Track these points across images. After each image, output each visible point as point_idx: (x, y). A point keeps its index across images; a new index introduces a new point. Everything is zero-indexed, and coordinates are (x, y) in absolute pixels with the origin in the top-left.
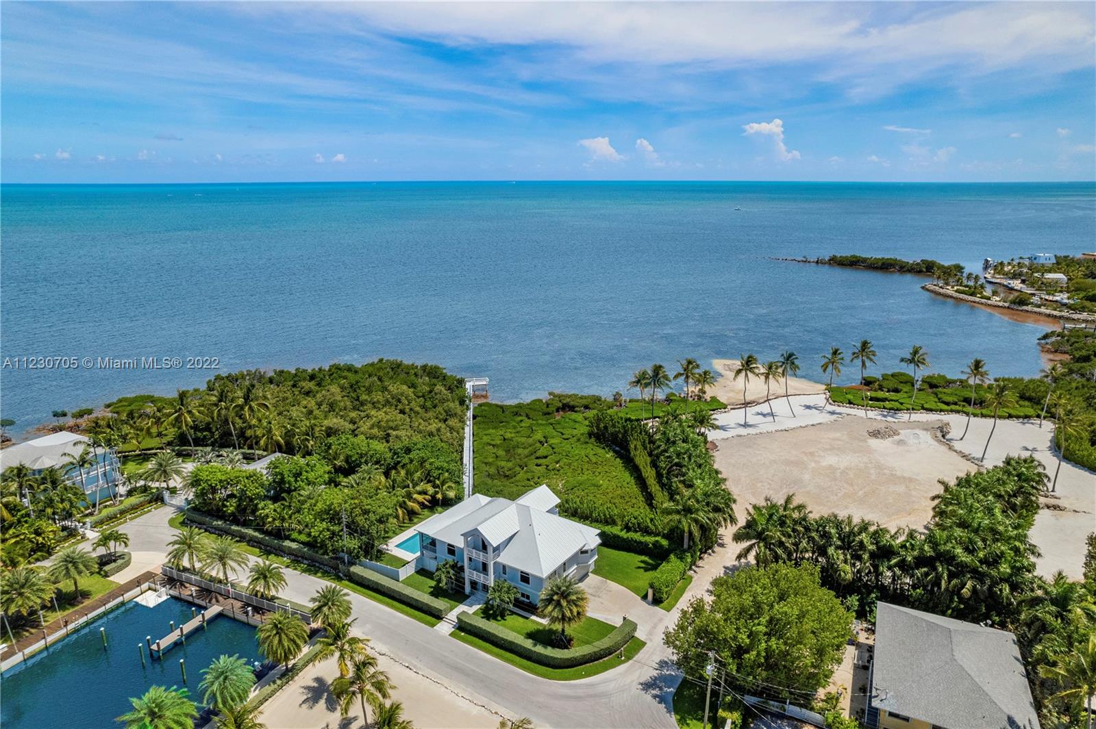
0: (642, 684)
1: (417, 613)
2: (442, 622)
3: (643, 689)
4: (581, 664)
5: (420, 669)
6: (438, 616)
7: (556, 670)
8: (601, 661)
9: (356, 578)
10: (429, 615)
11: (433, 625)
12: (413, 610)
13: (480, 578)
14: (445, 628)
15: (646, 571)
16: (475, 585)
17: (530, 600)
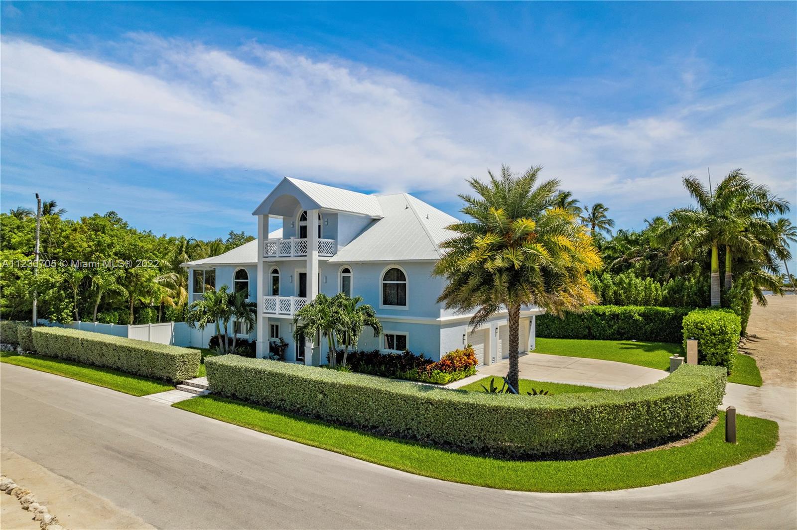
2: (174, 392)
6: (169, 380)
11: (144, 393)
13: (287, 310)
14: (170, 398)
15: (646, 351)
16: (283, 351)
17: (407, 347)
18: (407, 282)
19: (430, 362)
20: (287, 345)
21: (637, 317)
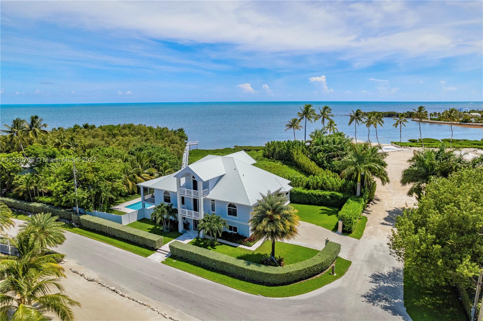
0: (365, 297)
1: (133, 247)
2: (156, 253)
3: (369, 301)
4: (296, 281)
5: (127, 292)
6: (152, 248)
7: (271, 288)
8: (314, 278)
9: (85, 225)
10: (144, 248)
11: (147, 255)
12: (130, 245)
13: (191, 215)
14: (158, 257)
15: (329, 215)
16: (188, 226)
17: (238, 231)
18: (237, 209)
19: (246, 238)
20: (189, 224)
21: (328, 197)
